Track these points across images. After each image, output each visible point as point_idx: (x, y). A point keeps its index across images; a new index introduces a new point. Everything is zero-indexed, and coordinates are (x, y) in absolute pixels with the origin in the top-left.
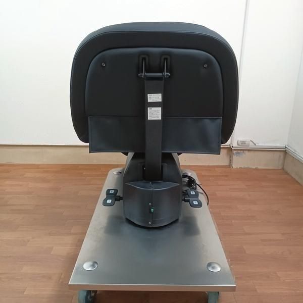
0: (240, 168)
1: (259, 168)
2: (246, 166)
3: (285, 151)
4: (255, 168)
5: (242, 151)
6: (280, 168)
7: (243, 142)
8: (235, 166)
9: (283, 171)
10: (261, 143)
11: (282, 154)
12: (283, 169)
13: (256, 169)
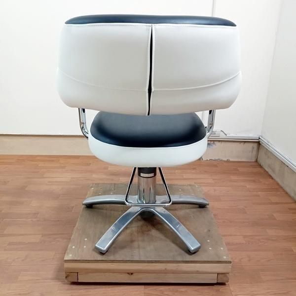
0: (211, 160)
1: (231, 160)
2: (217, 158)
3: (259, 142)
4: (226, 160)
5: (212, 142)
6: (254, 161)
9: (257, 164)
10: (232, 134)
11: (255, 145)
12: (256, 161)
13: (228, 161)
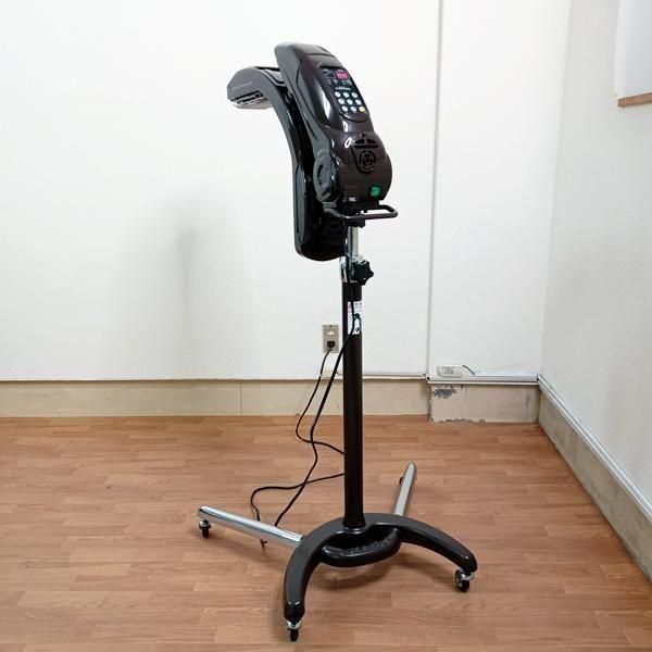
0: (448, 421)
1: (488, 420)
2: (460, 418)
3: (538, 386)
4: (477, 420)
5: (449, 388)
6: (531, 421)
7: (449, 370)
8: (436, 418)
9: (539, 429)
10: (486, 372)
11: (532, 392)
12: (537, 422)
13: (482, 423)
